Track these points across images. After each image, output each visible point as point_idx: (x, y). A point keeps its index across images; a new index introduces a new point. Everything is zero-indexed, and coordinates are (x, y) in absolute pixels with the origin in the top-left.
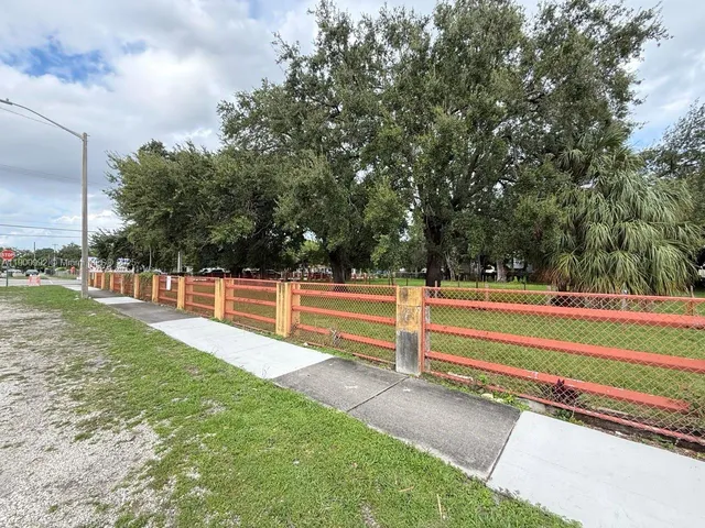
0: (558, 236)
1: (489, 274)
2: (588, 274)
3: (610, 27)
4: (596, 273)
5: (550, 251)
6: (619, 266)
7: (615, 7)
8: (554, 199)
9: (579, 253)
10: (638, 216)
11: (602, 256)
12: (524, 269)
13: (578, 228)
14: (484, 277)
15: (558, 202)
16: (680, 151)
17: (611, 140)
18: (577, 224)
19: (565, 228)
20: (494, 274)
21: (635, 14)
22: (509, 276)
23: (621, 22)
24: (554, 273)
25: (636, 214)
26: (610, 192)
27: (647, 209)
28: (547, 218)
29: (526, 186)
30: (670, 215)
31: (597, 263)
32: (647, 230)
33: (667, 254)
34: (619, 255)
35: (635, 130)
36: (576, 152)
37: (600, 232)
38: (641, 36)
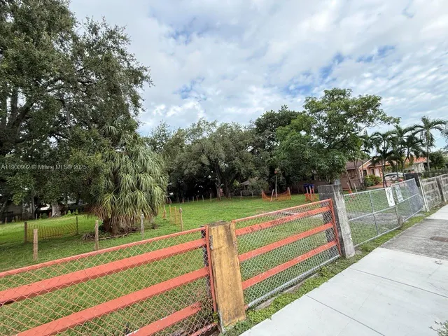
0: (104, 182)
1: (44, 211)
2: (123, 207)
3: (129, 64)
4: (127, 205)
5: (97, 193)
6: (139, 200)
7: (131, 56)
8: (100, 155)
9: (117, 192)
10: (146, 171)
11: (130, 194)
12: (76, 204)
13: (115, 177)
15: (102, 158)
17: (130, 127)
18: (115, 173)
19: (107, 176)
20: (49, 211)
21: (140, 65)
22: (63, 211)
23: (135, 65)
24: (101, 208)
25: (145, 170)
26: (133, 156)
27: (149, 168)
28: (95, 169)
29: (77, 142)
30: (158, 171)
31: (127, 199)
32: (150, 178)
33: (157, 191)
34: (138, 193)
35: (141, 125)
36: (113, 128)
37: (128, 179)
38: (143, 78)
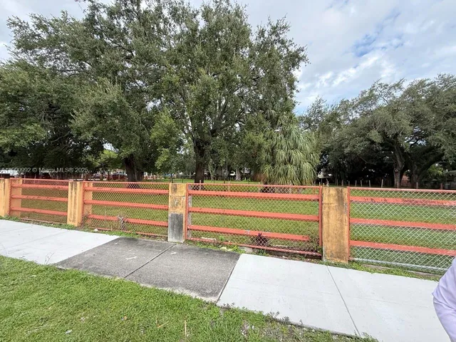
0: (264, 156)
1: (232, 176)
2: (277, 176)
3: (288, 50)
4: (280, 175)
5: (260, 164)
6: (289, 172)
7: (290, 41)
8: (262, 135)
9: (273, 165)
10: (297, 148)
11: (283, 167)
12: (250, 174)
13: (272, 152)
14: (230, 178)
15: (264, 136)
16: (312, 119)
17: (288, 108)
18: (273, 149)
19: (267, 151)
20: (235, 176)
21: (298, 47)
22: (242, 178)
23: (292, 49)
24: (262, 175)
25: (296, 147)
26: (287, 134)
27: (300, 144)
28: (259, 145)
29: (250, 127)
30: (308, 148)
31: (280, 171)
32: (300, 154)
33: (307, 166)
34: (289, 166)
35: (297, 105)
36: (273, 111)
37: (281, 154)
38: (300, 59)
